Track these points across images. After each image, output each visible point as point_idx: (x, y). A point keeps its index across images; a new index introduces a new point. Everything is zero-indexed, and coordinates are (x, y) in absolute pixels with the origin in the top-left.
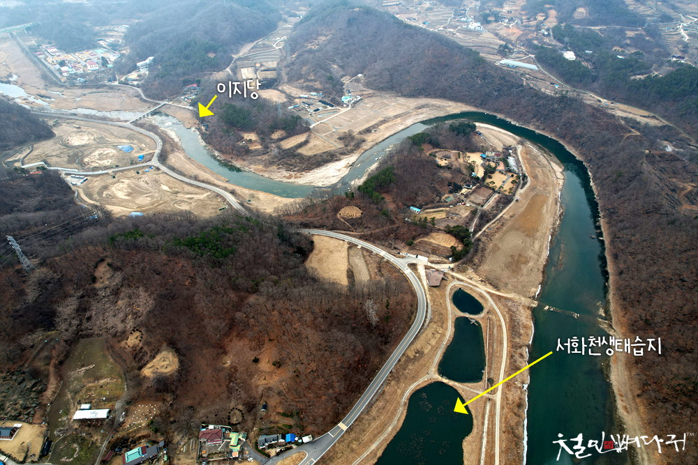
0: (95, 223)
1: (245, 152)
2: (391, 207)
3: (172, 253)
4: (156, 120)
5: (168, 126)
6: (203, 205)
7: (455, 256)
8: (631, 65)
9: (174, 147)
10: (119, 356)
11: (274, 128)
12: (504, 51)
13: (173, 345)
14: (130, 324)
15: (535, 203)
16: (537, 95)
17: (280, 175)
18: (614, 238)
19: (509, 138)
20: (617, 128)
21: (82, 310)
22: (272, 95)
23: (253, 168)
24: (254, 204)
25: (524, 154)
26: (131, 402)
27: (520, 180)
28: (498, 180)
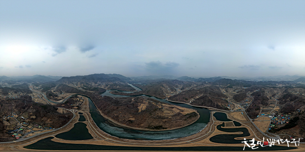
0: (33, 102)
1: (51, 98)
2: (69, 105)
3: (40, 107)
4: (42, 94)
5: (43, 95)
6: (45, 103)
7: (78, 109)
8: (90, 88)
9: (43, 97)
10: (29, 114)
11: (54, 96)
12: (79, 88)
13: (36, 116)
14: (32, 112)
15: (86, 102)
16: (83, 92)
17: (54, 101)
18: (95, 103)
19: (81, 96)
20: (91, 93)
21: (28, 109)
22: (54, 93)
23: (51, 100)
24: (51, 104)
25: (83, 97)
26: (28, 119)
27: (84, 100)
28: (81, 100)
